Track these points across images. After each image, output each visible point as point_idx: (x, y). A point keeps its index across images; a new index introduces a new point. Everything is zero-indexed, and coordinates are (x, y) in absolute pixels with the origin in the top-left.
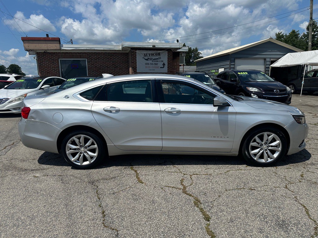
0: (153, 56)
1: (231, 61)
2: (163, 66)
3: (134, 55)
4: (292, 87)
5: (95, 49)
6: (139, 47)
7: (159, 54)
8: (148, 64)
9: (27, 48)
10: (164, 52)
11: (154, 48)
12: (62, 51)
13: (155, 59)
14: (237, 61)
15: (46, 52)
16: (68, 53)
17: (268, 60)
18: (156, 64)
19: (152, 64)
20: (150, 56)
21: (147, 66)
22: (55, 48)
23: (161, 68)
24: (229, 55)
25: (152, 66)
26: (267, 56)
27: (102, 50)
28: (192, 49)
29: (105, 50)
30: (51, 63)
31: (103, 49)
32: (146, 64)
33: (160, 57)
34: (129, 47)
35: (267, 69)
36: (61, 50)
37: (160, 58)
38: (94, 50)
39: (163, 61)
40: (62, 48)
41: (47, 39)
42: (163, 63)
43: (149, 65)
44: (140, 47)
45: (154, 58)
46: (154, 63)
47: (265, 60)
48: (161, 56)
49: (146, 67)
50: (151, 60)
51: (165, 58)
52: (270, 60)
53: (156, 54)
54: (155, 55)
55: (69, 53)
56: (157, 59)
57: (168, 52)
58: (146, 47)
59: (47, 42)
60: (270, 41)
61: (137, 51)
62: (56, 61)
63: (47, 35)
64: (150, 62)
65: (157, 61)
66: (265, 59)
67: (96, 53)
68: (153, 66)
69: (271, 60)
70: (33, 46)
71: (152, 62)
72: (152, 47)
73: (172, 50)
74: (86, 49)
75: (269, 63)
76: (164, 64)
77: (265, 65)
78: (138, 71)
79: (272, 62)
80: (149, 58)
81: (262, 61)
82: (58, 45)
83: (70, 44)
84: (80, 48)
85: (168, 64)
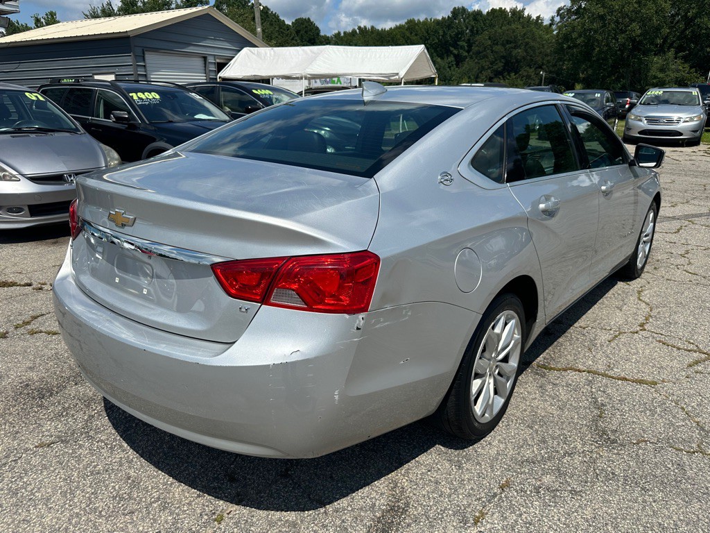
1: (136, 56)
14: (150, 58)
17: (211, 60)
24: (128, 37)
26: (208, 49)
47: (205, 61)
52: (215, 60)
60: (208, 14)
66: (205, 58)
69: (218, 61)
75: (213, 68)
77: (207, 71)
79: (220, 67)
81: (198, 63)
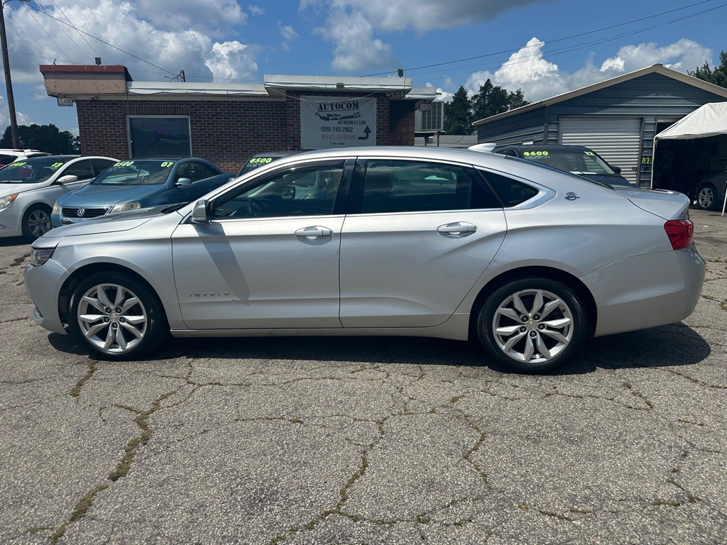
0: (341, 109)
1: (548, 124)
2: (364, 135)
3: (293, 107)
4: (709, 192)
5: (207, 92)
6: (304, 88)
7: (356, 105)
8: (328, 129)
9: (53, 90)
10: (370, 100)
11: (341, 90)
12: (131, 99)
13: (344, 118)
14: (564, 123)
15: (96, 101)
16: (147, 101)
17: (648, 121)
18: (348, 130)
19: (338, 129)
20: (332, 109)
21: (325, 133)
22: (115, 90)
23: (359, 138)
24: (544, 107)
25: (339, 133)
26: (646, 110)
27: (223, 95)
28: (509, 94)
29: (232, 96)
30: (107, 126)
31: (225, 93)
32: (324, 129)
33: (356, 111)
34: (281, 88)
35: (645, 144)
36: (131, 95)
37: (358, 115)
38: (205, 95)
39: (365, 123)
40: (130, 90)
41: (97, 71)
42: (365, 126)
43: (332, 133)
44: (308, 88)
45: (343, 114)
46: (342, 126)
47: (641, 123)
48: (361, 109)
49: (323, 137)
50: (336, 119)
51: (369, 114)
52: (656, 120)
53: (349, 106)
54: (345, 106)
55: (150, 101)
56: (352, 117)
57: (378, 100)
58: (322, 89)
59: (96, 76)
60: (654, 73)
61: (303, 99)
62: (120, 121)
63: (98, 60)
64: (332, 124)
65: (351, 123)
66: (642, 119)
67: (212, 101)
68: (341, 133)
69: (659, 121)
70: (66, 85)
71: (340, 125)
72: (335, 87)
73: (388, 95)
74: (185, 91)
75: (651, 129)
76: (367, 131)
77: (642, 132)
78: (303, 146)
79: (662, 127)
80: (330, 115)
81: (634, 124)
82: (122, 82)
83: (179, 81)
84: (172, 91)
85: (379, 129)
